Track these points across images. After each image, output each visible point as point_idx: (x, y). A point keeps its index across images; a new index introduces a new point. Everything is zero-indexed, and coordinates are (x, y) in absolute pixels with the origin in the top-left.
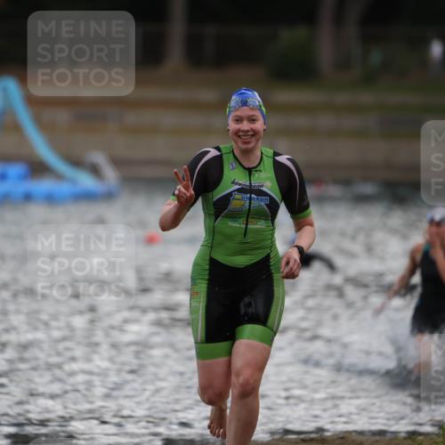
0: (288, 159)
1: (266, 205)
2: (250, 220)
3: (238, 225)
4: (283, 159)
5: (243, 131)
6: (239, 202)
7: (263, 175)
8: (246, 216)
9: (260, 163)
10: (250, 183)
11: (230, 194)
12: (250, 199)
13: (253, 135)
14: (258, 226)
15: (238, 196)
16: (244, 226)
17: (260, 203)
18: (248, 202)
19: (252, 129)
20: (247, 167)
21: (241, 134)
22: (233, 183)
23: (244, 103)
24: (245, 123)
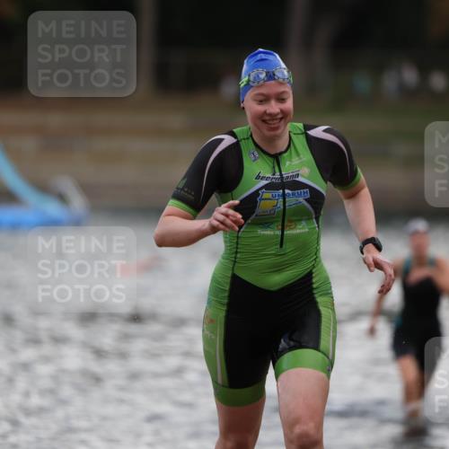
0: (325, 131)
1: (306, 200)
2: (286, 223)
3: (272, 232)
4: (318, 132)
5: (270, 115)
6: (269, 202)
7: (296, 161)
8: (280, 219)
9: (289, 146)
10: (281, 175)
11: (256, 193)
12: (284, 196)
13: (281, 119)
14: (298, 231)
15: (267, 195)
16: (279, 233)
17: (298, 199)
18: (281, 200)
19: (282, 111)
20: (273, 153)
21: (267, 118)
22: (258, 177)
23: (271, 76)
24: (273, 102)
